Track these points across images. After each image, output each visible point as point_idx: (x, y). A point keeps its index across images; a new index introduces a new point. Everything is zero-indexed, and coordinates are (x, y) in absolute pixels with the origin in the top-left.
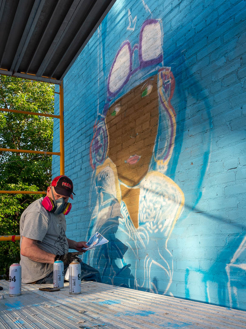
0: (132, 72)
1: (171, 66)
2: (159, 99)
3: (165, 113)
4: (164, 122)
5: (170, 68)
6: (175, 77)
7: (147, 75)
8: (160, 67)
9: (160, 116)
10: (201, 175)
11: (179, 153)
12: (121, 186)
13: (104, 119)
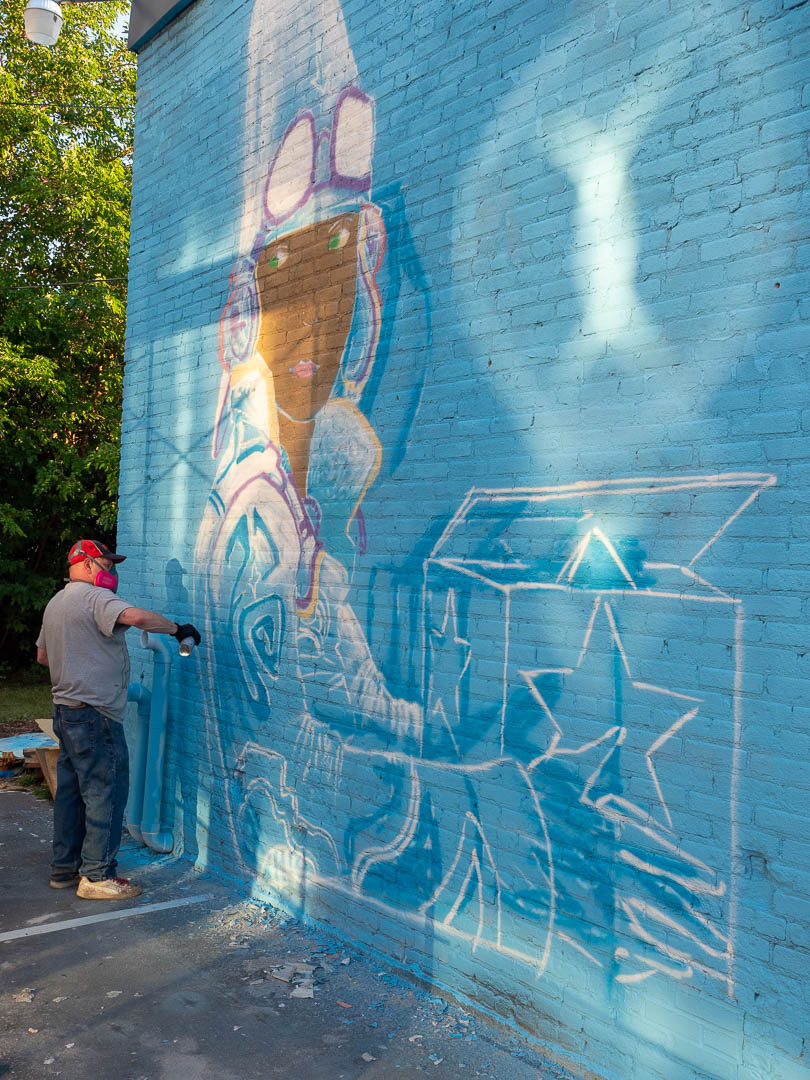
0: (314, 186)
1: (382, 206)
2: (358, 263)
3: (366, 294)
4: (363, 311)
5: (381, 210)
7: (342, 205)
8: (364, 200)
9: (357, 299)
10: (408, 420)
11: (381, 375)
12: (281, 418)
13: (252, 268)
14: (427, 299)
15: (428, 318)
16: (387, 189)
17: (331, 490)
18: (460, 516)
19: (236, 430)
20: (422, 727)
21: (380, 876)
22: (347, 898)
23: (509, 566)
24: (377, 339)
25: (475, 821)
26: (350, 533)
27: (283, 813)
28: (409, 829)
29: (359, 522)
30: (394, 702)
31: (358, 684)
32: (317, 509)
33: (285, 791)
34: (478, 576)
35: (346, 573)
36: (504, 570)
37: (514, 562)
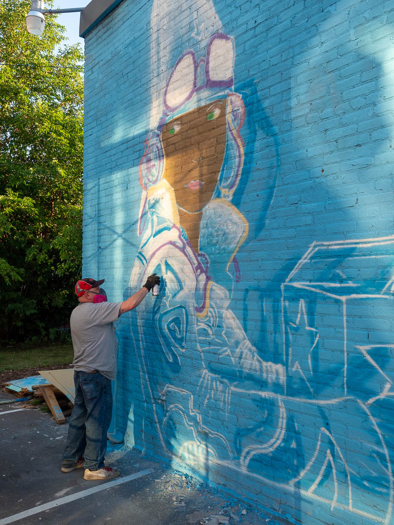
0: (196, 88)
1: (242, 93)
2: (227, 126)
3: (233, 142)
4: (232, 151)
5: (241, 95)
6: (246, 106)
7: (214, 96)
8: (229, 92)
9: (227, 144)
10: (266, 207)
11: (245, 184)
12: (180, 211)
13: (158, 135)
14: (275, 140)
15: (277, 150)
16: (245, 84)
17: (215, 248)
18: (306, 258)
19: (152, 220)
20: (285, 378)
21: (260, 462)
22: (238, 473)
23: (343, 285)
24: (242, 165)
25: (328, 433)
26: (229, 271)
27: (192, 424)
28: (279, 436)
29: (235, 265)
30: (264, 364)
31: (239, 354)
32: (206, 259)
33: (193, 412)
34: (321, 291)
35: (228, 292)
36: (340, 288)
37: (347, 283)
